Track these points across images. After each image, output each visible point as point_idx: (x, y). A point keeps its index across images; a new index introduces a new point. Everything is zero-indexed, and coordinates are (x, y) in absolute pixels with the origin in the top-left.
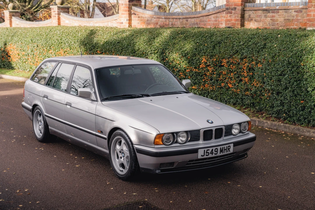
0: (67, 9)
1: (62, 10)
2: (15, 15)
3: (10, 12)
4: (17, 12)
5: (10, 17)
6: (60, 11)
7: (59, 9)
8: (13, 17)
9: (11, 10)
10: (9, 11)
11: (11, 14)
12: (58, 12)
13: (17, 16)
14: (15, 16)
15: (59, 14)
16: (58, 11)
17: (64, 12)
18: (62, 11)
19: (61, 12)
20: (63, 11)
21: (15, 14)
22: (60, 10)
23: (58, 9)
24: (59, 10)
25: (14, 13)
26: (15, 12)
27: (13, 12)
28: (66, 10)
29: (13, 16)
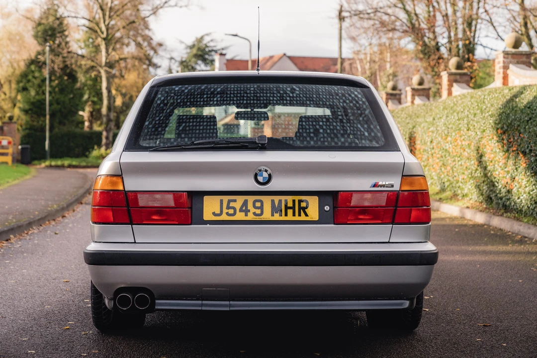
0: (525, 57)
1: (513, 58)
2: (459, 80)
3: (450, 74)
4: (465, 74)
5: (448, 85)
6: (508, 60)
7: (506, 56)
8: (455, 85)
9: (454, 71)
10: (447, 73)
11: (452, 77)
12: (504, 62)
13: (463, 82)
14: (459, 82)
15: (506, 68)
16: (505, 60)
17: (518, 63)
18: (512, 60)
19: (511, 62)
20: (516, 61)
21: (460, 78)
22: (510, 59)
23: (504, 57)
24: (507, 58)
25: (458, 77)
26: (460, 74)
27: (455, 74)
28: (524, 59)
29: (456, 81)
